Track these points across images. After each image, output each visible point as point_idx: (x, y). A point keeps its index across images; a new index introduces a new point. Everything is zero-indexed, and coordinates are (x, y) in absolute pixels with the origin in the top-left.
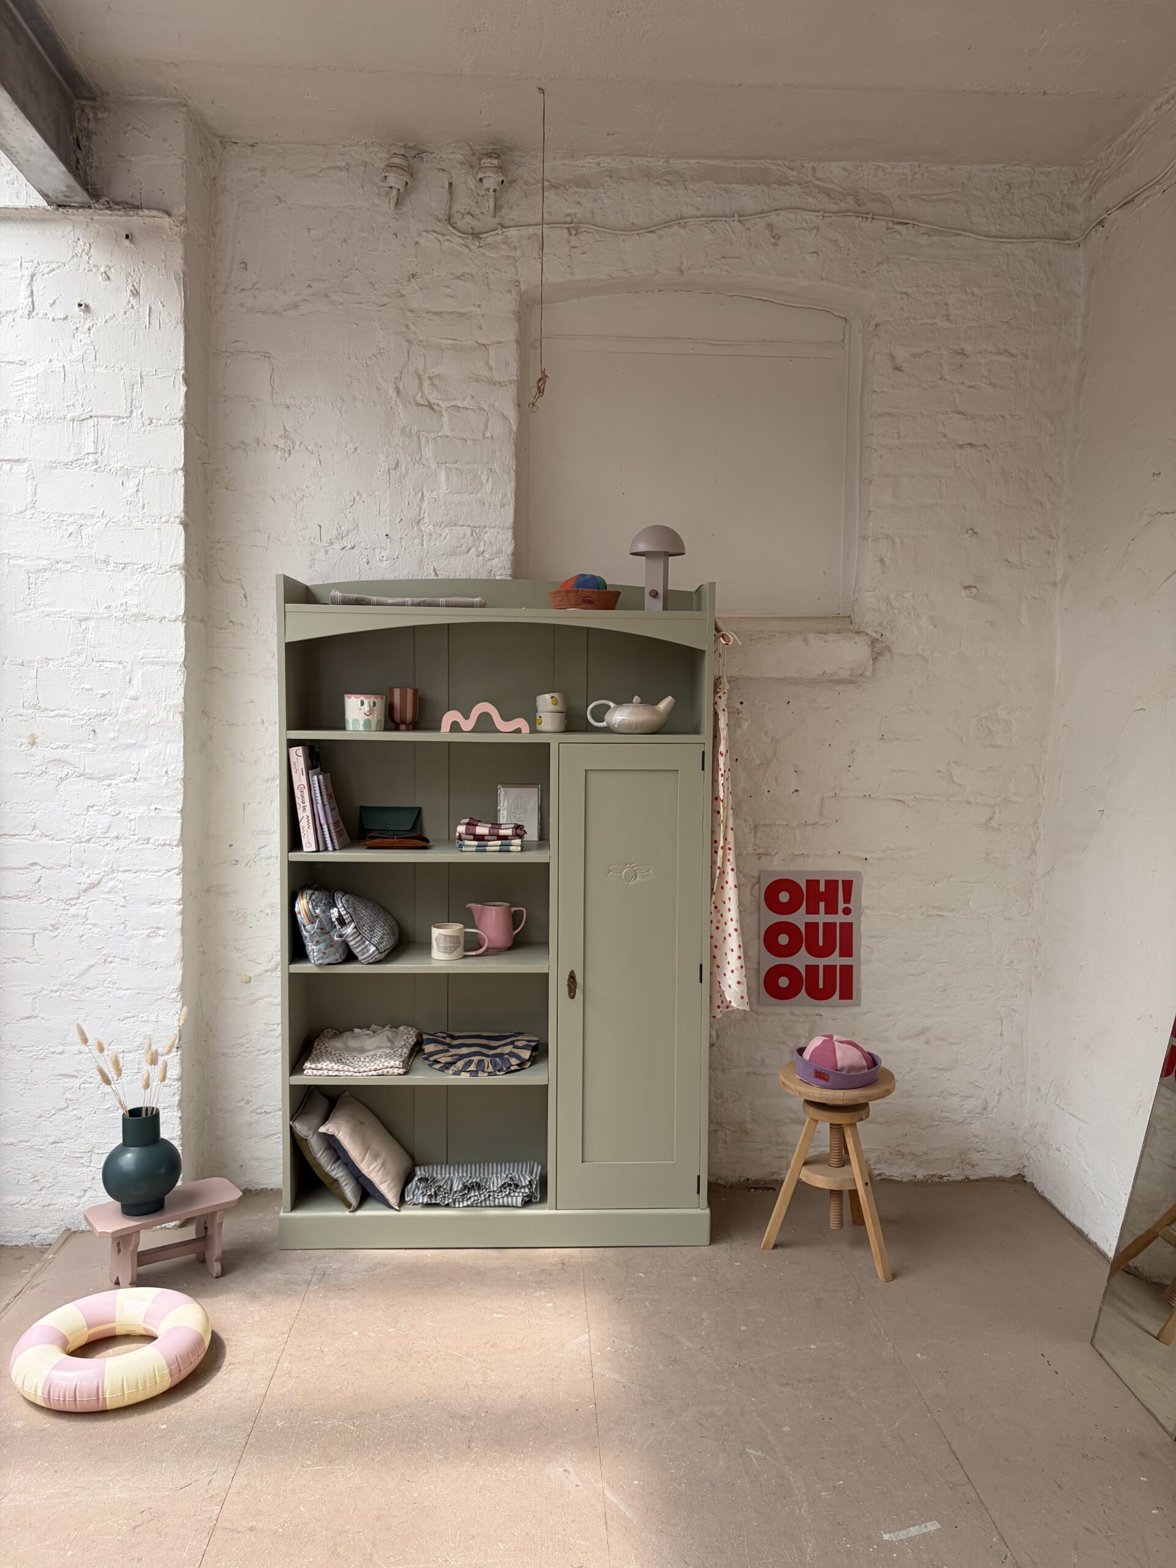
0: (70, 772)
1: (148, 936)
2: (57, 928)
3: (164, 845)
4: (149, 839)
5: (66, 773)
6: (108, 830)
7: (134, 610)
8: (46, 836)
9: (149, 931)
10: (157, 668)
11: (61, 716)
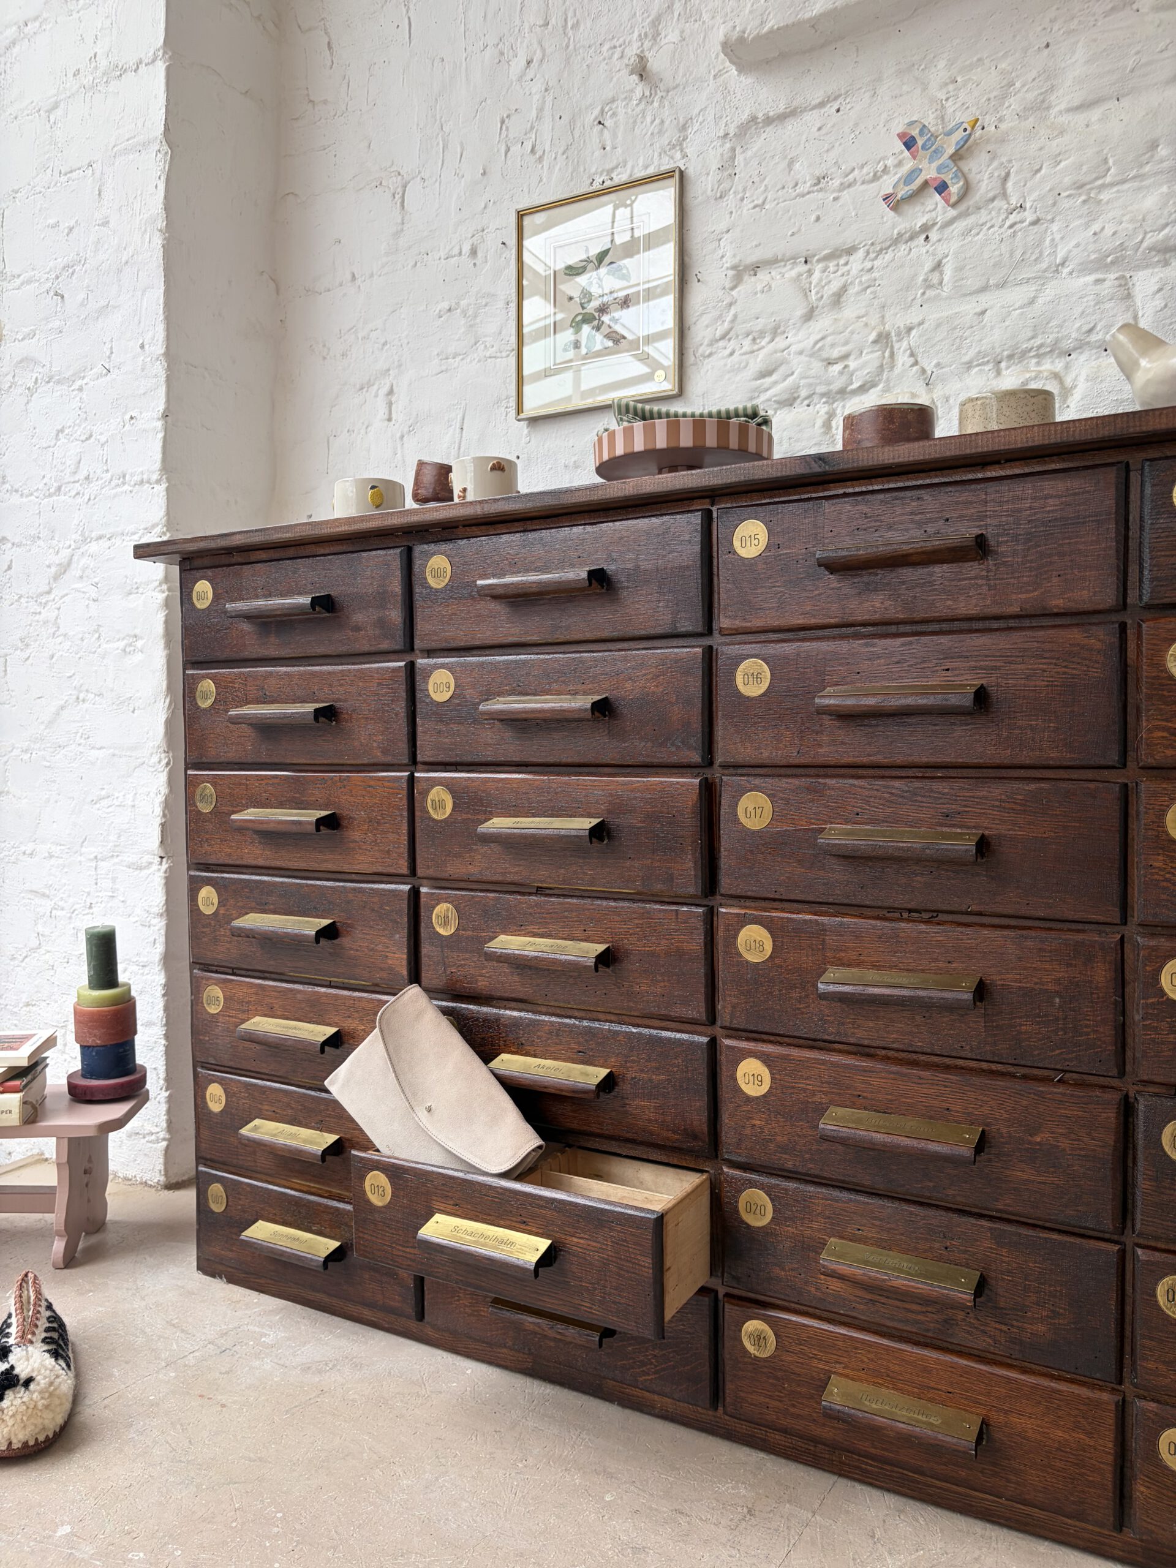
0: (40, 377)
1: (124, 650)
2: (27, 645)
3: (142, 482)
4: (124, 476)
5: (34, 380)
6: (78, 467)
7: (103, 63)
8: (17, 491)
9: (125, 642)
10: (131, 157)
11: (29, 282)
